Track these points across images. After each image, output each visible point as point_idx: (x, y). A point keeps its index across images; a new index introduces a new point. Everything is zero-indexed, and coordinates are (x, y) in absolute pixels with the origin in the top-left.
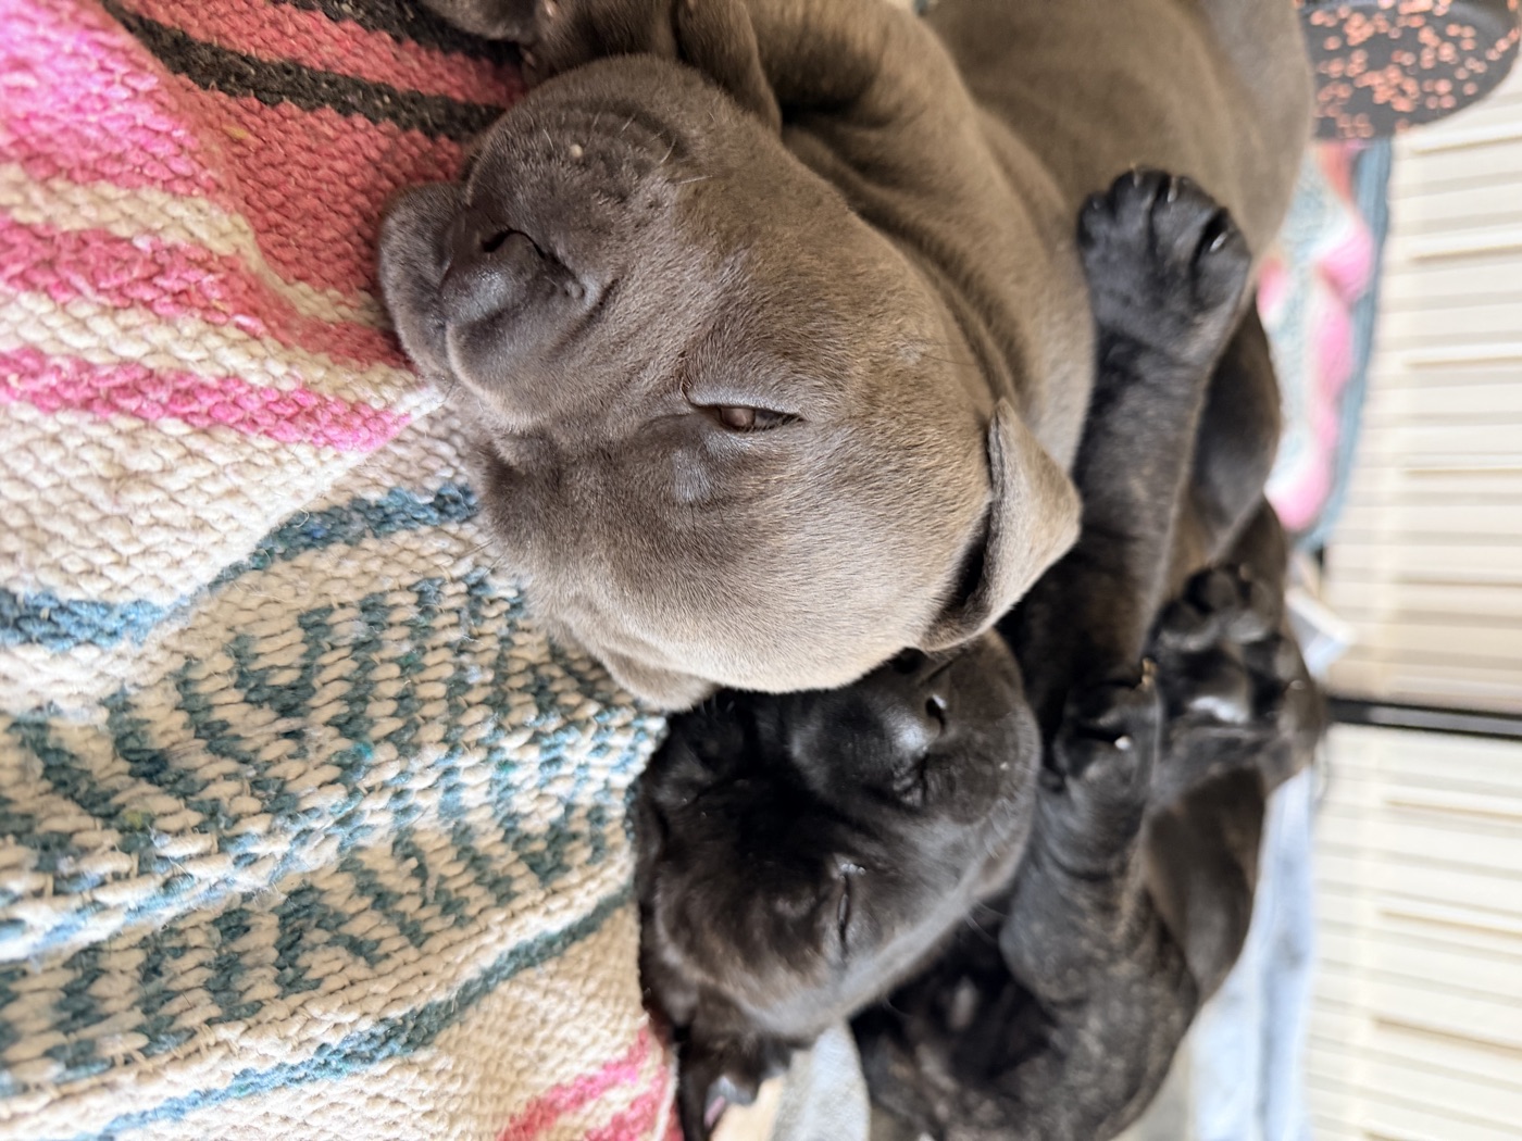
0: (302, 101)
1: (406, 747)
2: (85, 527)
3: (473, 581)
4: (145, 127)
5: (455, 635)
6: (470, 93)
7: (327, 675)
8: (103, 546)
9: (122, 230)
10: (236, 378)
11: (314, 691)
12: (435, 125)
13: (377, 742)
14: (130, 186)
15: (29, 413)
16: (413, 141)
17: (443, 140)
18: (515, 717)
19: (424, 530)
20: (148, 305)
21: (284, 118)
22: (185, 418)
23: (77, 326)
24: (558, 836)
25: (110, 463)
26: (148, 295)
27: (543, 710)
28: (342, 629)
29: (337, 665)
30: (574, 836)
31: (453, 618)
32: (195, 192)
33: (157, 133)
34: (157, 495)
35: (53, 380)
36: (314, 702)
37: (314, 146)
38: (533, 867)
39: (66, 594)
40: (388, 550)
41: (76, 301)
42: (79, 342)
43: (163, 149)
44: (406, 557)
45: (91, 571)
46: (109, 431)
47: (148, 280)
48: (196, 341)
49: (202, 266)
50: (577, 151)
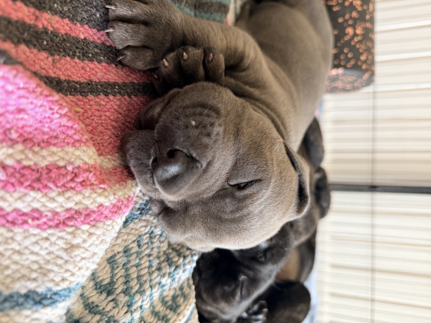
0: (94, 94)
1: (141, 292)
2: (60, 266)
3: (150, 232)
4: (64, 126)
5: (147, 252)
6: (138, 79)
7: (117, 277)
8: (67, 271)
9: (61, 163)
10: (101, 205)
11: (115, 283)
12: (131, 93)
13: (134, 295)
14: (62, 147)
15: (37, 231)
16: (125, 100)
17: (133, 97)
18: (163, 271)
19: (137, 221)
20: (73, 188)
21: (89, 101)
22: (88, 224)
23: (52, 201)
24: (174, 298)
25: (66, 243)
26: (73, 185)
27: (170, 265)
28: (120, 260)
29: (120, 272)
30: (178, 296)
31: (146, 246)
32: (82, 145)
33: (68, 127)
34: (82, 250)
35: (44, 220)
36: (116, 286)
37: (99, 109)
38: (171, 309)
39: (56, 289)
40: (128, 231)
41: (50, 192)
42: (52, 205)
43: (70, 132)
44: (133, 231)
45: (63, 280)
46: (65, 233)
47: (72, 180)
48: (89, 197)
49: (88, 170)
50: (194, 123)
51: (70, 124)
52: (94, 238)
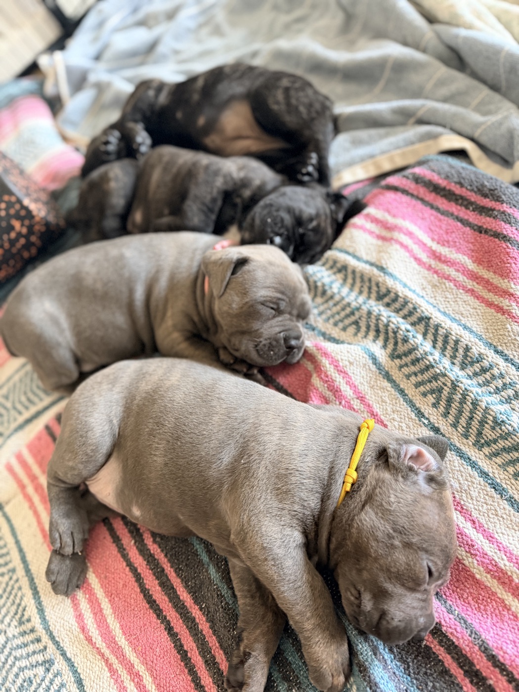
1: (349, 304)
2: (359, 362)
3: (319, 316)
7: (349, 322)
8: (359, 359)
9: (326, 389)
10: (330, 364)
13: (352, 308)
14: (321, 392)
15: (353, 378)
18: (331, 293)
19: (319, 328)
20: (331, 379)
22: (339, 364)
23: (340, 382)
24: (340, 271)
25: (350, 366)
27: (326, 291)
28: (342, 325)
29: (347, 322)
30: (337, 269)
32: (315, 387)
34: (349, 359)
35: (348, 379)
36: (354, 320)
38: (347, 271)
39: (368, 357)
40: (326, 330)
41: (338, 385)
42: (342, 381)
44: (325, 327)
45: (363, 357)
46: (348, 370)
47: (329, 381)
48: (330, 371)
49: (321, 378)
50: (272, 353)
52: (343, 358)
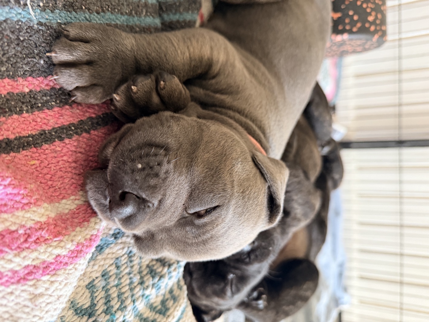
0: (49, 143)
1: (122, 308)
2: (28, 313)
3: (128, 252)
4: (10, 194)
5: (127, 270)
6: (96, 112)
7: (97, 299)
8: (34, 316)
9: (13, 228)
10: (58, 256)
11: (96, 305)
12: (89, 129)
13: (116, 312)
14: (11, 212)
15: (2, 288)
16: (83, 137)
17: (92, 132)
18: (146, 284)
19: (112, 245)
20: (28, 248)
21: (45, 150)
22: (48, 274)
23: (9, 262)
24: (163, 302)
25: (30, 294)
26: (27, 245)
27: (153, 277)
28: (99, 284)
29: (100, 295)
30: (167, 300)
31: (126, 265)
32: (31, 206)
33: (15, 194)
34: (46, 297)
35: (6, 279)
36: (96, 308)
37: (56, 155)
38: (160, 313)
40: (104, 256)
41: (6, 255)
43: (18, 198)
44: (110, 256)
46: (27, 287)
47: (26, 241)
48: (45, 252)
49: (41, 228)
50: (140, 166)
51: (15, 191)
52: (56, 285)
